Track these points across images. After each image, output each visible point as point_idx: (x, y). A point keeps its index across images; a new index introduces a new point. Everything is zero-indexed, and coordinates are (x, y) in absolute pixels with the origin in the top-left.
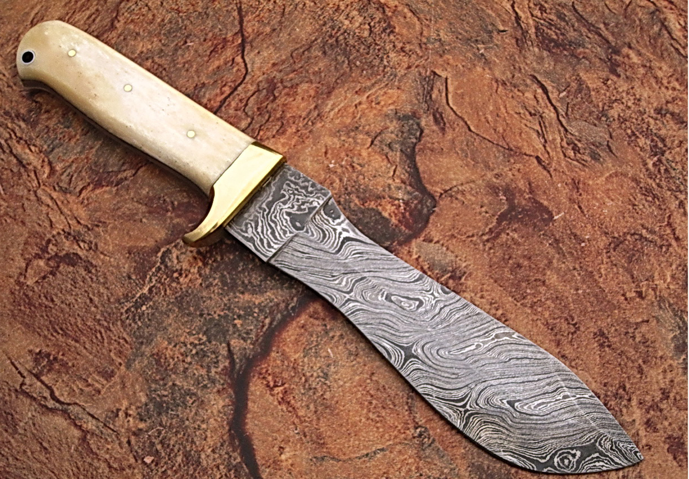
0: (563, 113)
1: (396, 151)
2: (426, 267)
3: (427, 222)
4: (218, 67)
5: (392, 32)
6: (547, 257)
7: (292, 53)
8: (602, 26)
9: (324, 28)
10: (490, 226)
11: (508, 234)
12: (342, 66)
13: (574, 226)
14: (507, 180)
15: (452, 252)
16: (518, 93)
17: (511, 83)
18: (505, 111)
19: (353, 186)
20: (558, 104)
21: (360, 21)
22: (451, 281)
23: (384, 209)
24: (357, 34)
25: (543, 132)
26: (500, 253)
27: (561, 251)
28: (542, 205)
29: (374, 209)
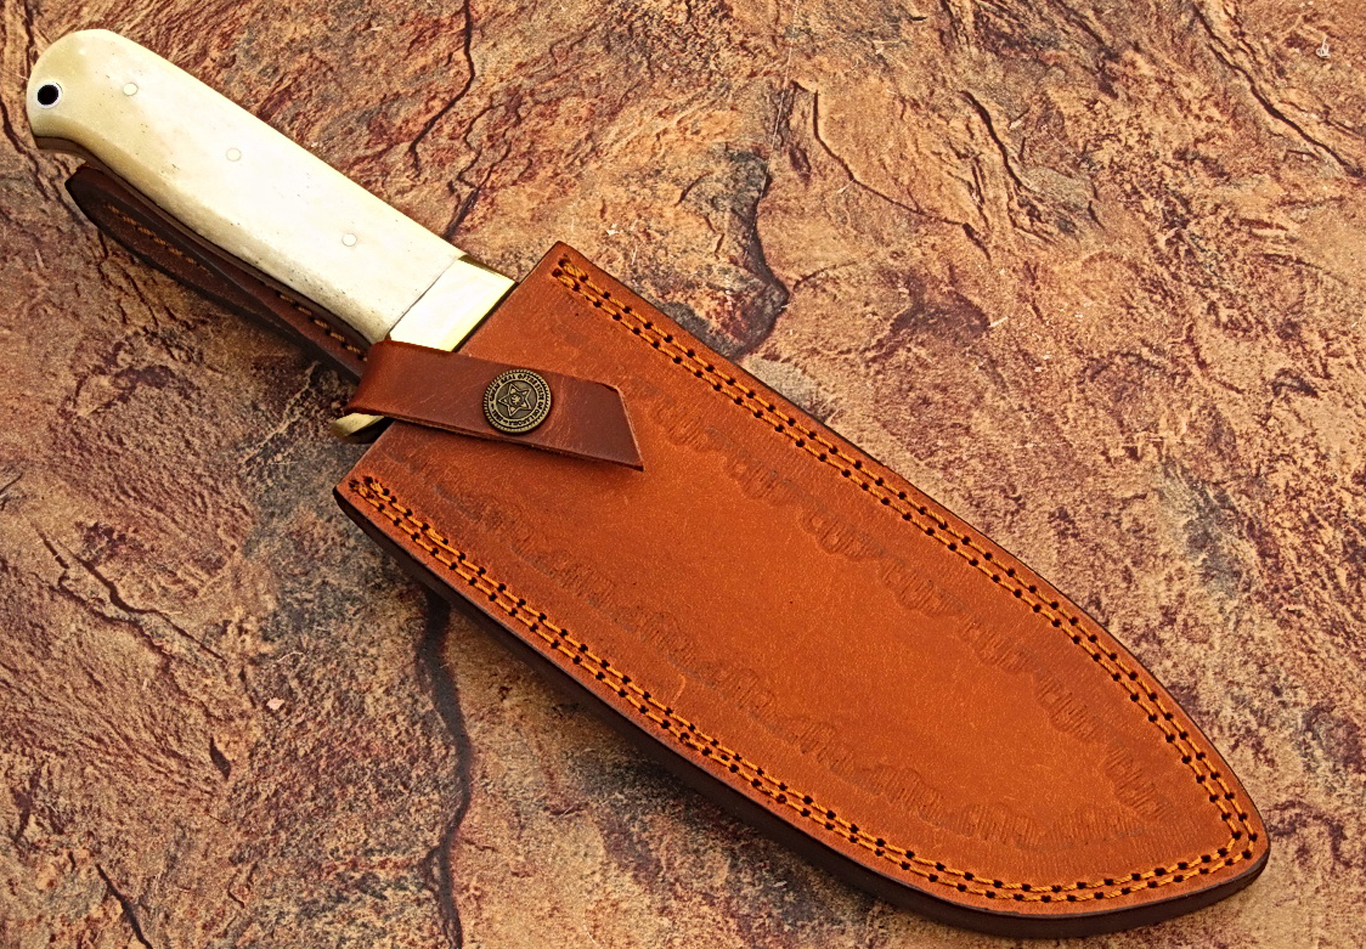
0: (1016, 156)
1: (724, 211)
3: (771, 327)
4: (423, 68)
5: (726, 16)
6: (974, 389)
7: (552, 46)
8: (1090, 13)
9: (609, 7)
10: (879, 336)
11: (909, 350)
12: (637, 70)
13: (1024, 339)
14: (913, 262)
15: (812, 377)
16: (938, 121)
17: (927, 104)
18: (914, 149)
19: (647, 267)
20: (1006, 141)
23: (699, 304)
24: (666, 18)
25: (978, 185)
26: (893, 380)
27: (999, 380)
28: (969, 304)
29: (681, 305)
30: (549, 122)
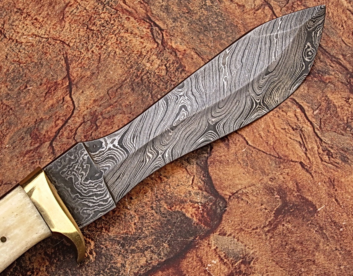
0: (318, 127)
1: (193, 164)
2: (222, 256)
3: (221, 219)
4: (52, 105)
5: (183, 70)
6: (314, 242)
7: (108, 91)
8: (341, 57)
9: (131, 70)
10: (269, 220)
11: (283, 225)
12: (147, 99)
13: (333, 215)
14: (280, 182)
15: (242, 242)
16: (282, 113)
18: (273, 128)
19: (162, 194)
20: (313, 120)
21: (158, 63)
22: (243, 266)
23: (187, 211)
24: (157, 73)
25: (303, 143)
26: (278, 241)
27: (325, 236)
28: (307, 200)
29: (179, 212)
30: (110, 127)
